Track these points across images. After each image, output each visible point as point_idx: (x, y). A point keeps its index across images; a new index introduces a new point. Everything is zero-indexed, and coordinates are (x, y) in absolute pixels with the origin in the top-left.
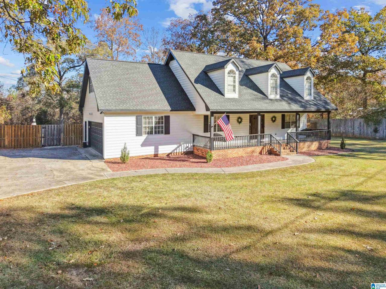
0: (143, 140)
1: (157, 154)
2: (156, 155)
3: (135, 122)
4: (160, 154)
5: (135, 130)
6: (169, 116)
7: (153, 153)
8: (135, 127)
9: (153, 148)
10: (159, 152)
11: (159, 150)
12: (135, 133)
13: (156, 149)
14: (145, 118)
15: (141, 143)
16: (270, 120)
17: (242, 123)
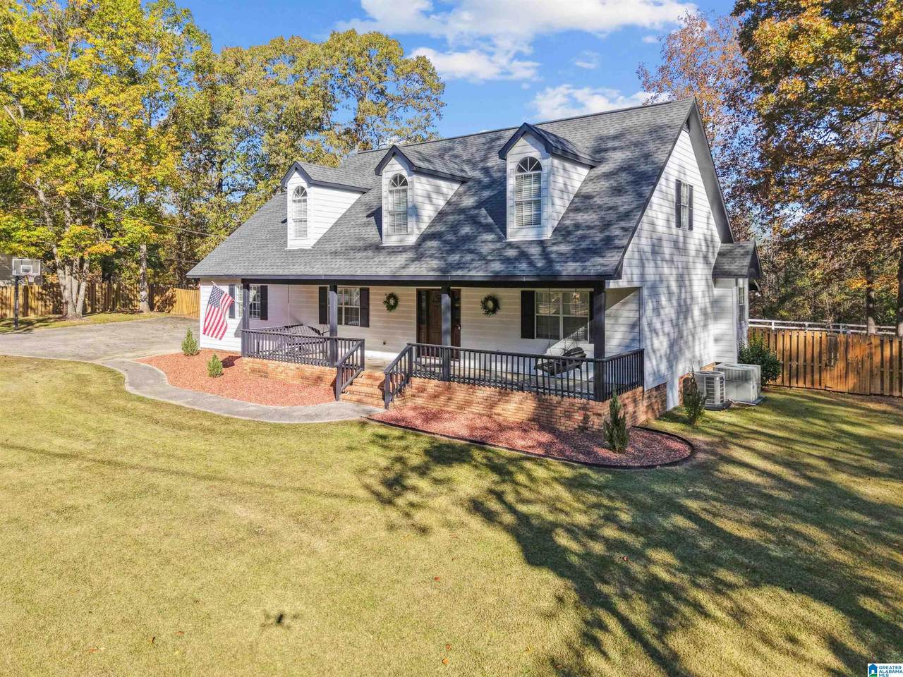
16: (479, 306)
17: (397, 309)
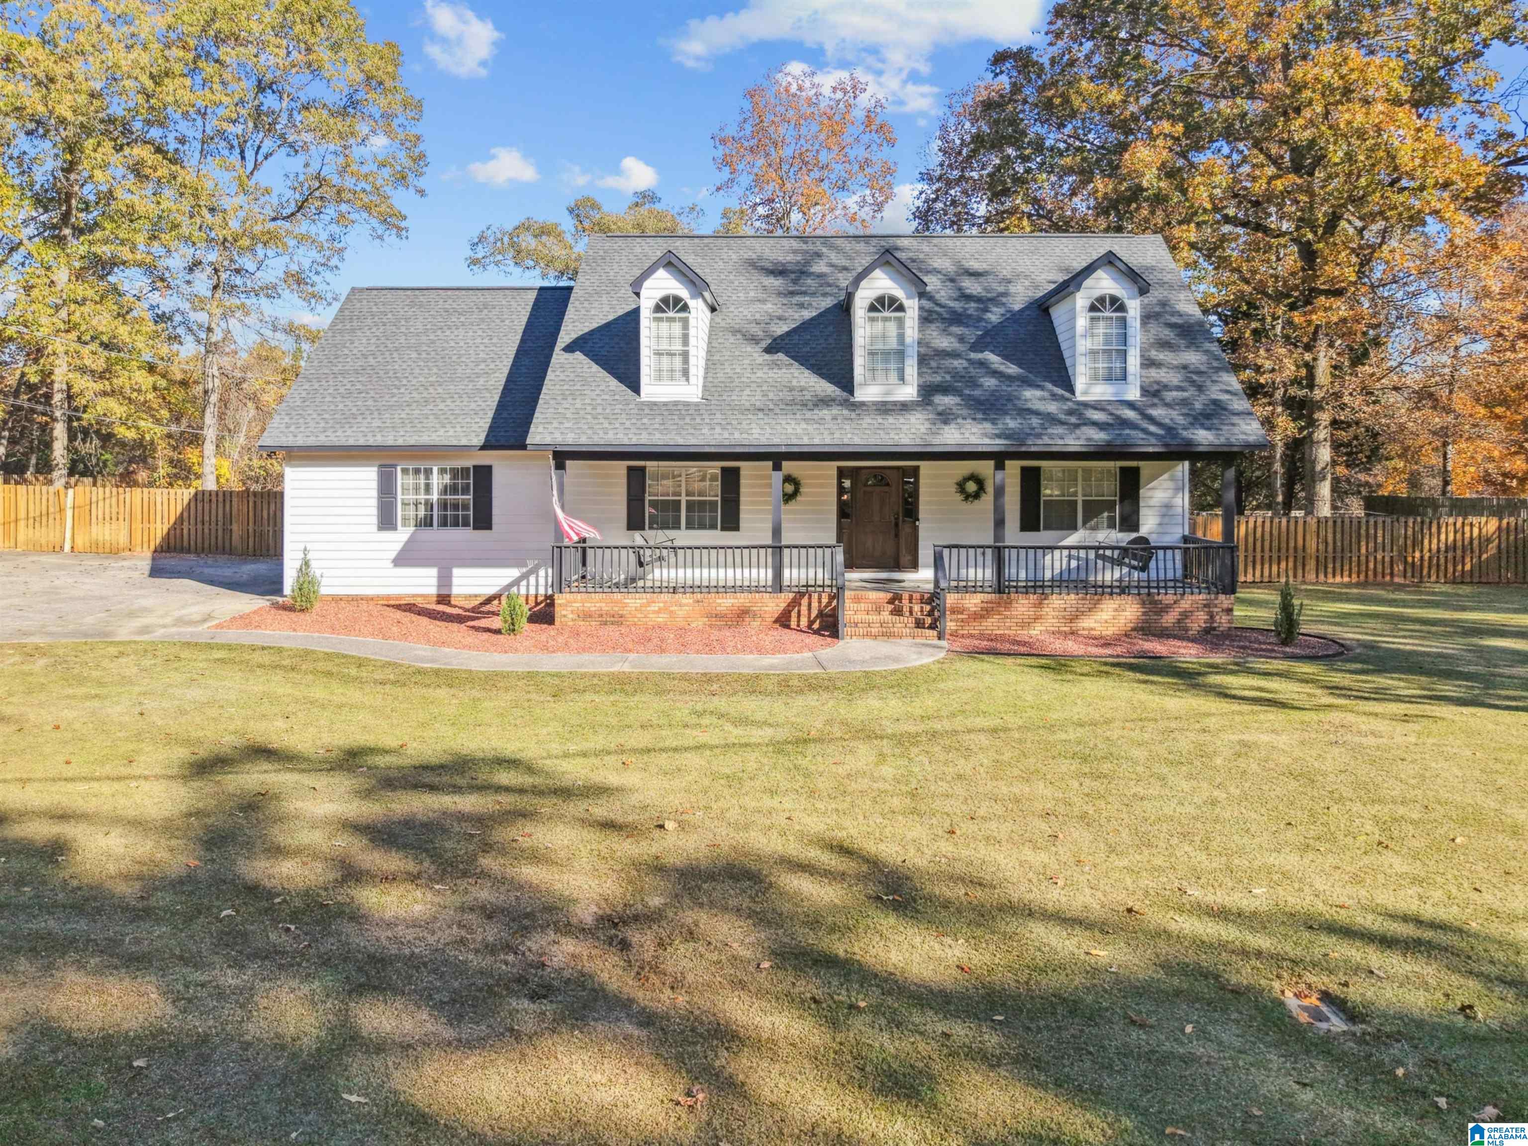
0: (398, 547)
1: (449, 596)
2: (444, 599)
3: (374, 485)
4: (458, 596)
5: (374, 511)
6: (489, 468)
7: (433, 591)
8: (374, 502)
9: (434, 572)
10: (455, 591)
11: (455, 581)
12: (374, 520)
13: (445, 579)
14: (405, 471)
15: (393, 555)
16: (953, 489)
17: (799, 498)
